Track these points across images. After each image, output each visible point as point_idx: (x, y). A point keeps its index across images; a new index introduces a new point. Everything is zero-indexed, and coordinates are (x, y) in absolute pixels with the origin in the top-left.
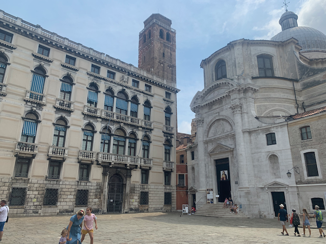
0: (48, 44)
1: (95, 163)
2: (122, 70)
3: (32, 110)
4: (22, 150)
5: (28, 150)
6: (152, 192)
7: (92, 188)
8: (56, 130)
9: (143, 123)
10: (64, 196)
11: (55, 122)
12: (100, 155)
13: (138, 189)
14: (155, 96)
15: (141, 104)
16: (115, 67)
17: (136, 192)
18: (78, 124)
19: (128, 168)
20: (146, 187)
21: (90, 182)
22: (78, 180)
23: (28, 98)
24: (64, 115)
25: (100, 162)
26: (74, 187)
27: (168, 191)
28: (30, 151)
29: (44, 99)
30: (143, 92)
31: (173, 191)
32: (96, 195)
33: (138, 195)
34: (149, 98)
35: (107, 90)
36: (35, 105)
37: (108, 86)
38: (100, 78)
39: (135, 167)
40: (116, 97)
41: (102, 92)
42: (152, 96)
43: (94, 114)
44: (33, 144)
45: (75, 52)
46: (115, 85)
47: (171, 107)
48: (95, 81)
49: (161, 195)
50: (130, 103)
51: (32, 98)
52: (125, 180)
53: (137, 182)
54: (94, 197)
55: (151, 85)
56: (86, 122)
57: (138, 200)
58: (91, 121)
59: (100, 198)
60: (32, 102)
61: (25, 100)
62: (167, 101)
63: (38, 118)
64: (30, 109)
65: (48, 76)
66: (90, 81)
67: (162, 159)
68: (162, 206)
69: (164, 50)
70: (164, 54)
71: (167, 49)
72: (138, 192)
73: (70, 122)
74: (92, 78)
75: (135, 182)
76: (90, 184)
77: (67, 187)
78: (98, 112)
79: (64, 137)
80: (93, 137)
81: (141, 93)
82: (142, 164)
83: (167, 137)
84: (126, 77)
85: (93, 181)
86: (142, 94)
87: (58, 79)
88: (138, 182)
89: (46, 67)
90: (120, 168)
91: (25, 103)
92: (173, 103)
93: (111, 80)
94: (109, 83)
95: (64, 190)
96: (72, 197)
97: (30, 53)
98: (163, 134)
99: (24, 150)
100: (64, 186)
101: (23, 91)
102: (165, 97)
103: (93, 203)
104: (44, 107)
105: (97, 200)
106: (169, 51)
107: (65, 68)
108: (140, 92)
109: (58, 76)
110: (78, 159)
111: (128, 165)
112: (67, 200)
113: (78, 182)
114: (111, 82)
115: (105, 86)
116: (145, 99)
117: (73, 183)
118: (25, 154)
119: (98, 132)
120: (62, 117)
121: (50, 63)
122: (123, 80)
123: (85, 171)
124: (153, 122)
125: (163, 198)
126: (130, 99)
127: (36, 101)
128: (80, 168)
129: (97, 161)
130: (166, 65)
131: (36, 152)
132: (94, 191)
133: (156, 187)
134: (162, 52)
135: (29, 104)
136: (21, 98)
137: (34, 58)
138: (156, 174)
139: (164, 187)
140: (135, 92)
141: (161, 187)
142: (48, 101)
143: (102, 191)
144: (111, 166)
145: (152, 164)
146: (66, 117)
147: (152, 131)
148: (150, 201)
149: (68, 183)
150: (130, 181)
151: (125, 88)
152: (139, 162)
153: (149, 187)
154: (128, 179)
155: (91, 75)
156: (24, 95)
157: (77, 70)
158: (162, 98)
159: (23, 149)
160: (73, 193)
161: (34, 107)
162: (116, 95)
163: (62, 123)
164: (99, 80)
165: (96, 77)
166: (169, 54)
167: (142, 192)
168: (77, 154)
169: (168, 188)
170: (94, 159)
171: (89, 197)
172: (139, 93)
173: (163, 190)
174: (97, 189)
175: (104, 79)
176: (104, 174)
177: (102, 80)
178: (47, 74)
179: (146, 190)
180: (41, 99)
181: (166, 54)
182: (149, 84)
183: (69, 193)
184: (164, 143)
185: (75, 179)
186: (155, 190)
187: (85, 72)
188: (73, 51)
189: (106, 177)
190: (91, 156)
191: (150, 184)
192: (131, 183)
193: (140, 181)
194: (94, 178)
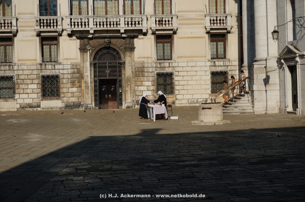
1: (65, 33)
6: (181, 74)
7: (65, 72)
10: (23, 86)
13: (150, 70)
17: (146, 74)
19: (124, 35)
20: (167, 65)
21: (60, 64)
22: (41, 62)
26: (35, 72)
27: (219, 69)
31: (233, 68)
32: (73, 83)
33: (151, 79)
49: (203, 78)
52: (122, 56)
53: (148, 58)
54: (69, 85)
57: (152, 88)
59: (80, 86)
67: (203, 12)
68: (207, 96)
72: (150, 74)
75: (144, 58)
76: (61, 67)
77: (26, 72)
82: (154, 26)
85: (65, 62)
88: (151, 58)
90: (110, 38)
95: (22, 77)
96: (35, 86)
100: (20, 72)
103: (69, 95)
105: (75, 89)
110: (35, 30)
111: (122, 31)
112: (29, 91)
113: (41, 65)
117: (35, 67)
125: (209, 82)
129: (66, 30)
132: (69, 76)
133: (190, 64)
138: (188, 40)
139: (209, 64)
141: (203, 64)
143: (82, 77)
145: (176, 25)
148: (177, 87)
149: (25, 67)
150: (132, 56)
153: (174, 65)
154: (129, 54)
160: (36, 81)
167: (159, 75)
169: (219, 63)
171: (62, 86)
173: (208, 68)
174: (74, 73)
176: (83, 50)
179: (168, 70)
183: (29, 82)
185: (35, 60)
186: (188, 69)
189: (85, 54)
190: (55, 24)
191: (176, 59)
192: (136, 59)
193: (154, 56)
194: (66, 57)
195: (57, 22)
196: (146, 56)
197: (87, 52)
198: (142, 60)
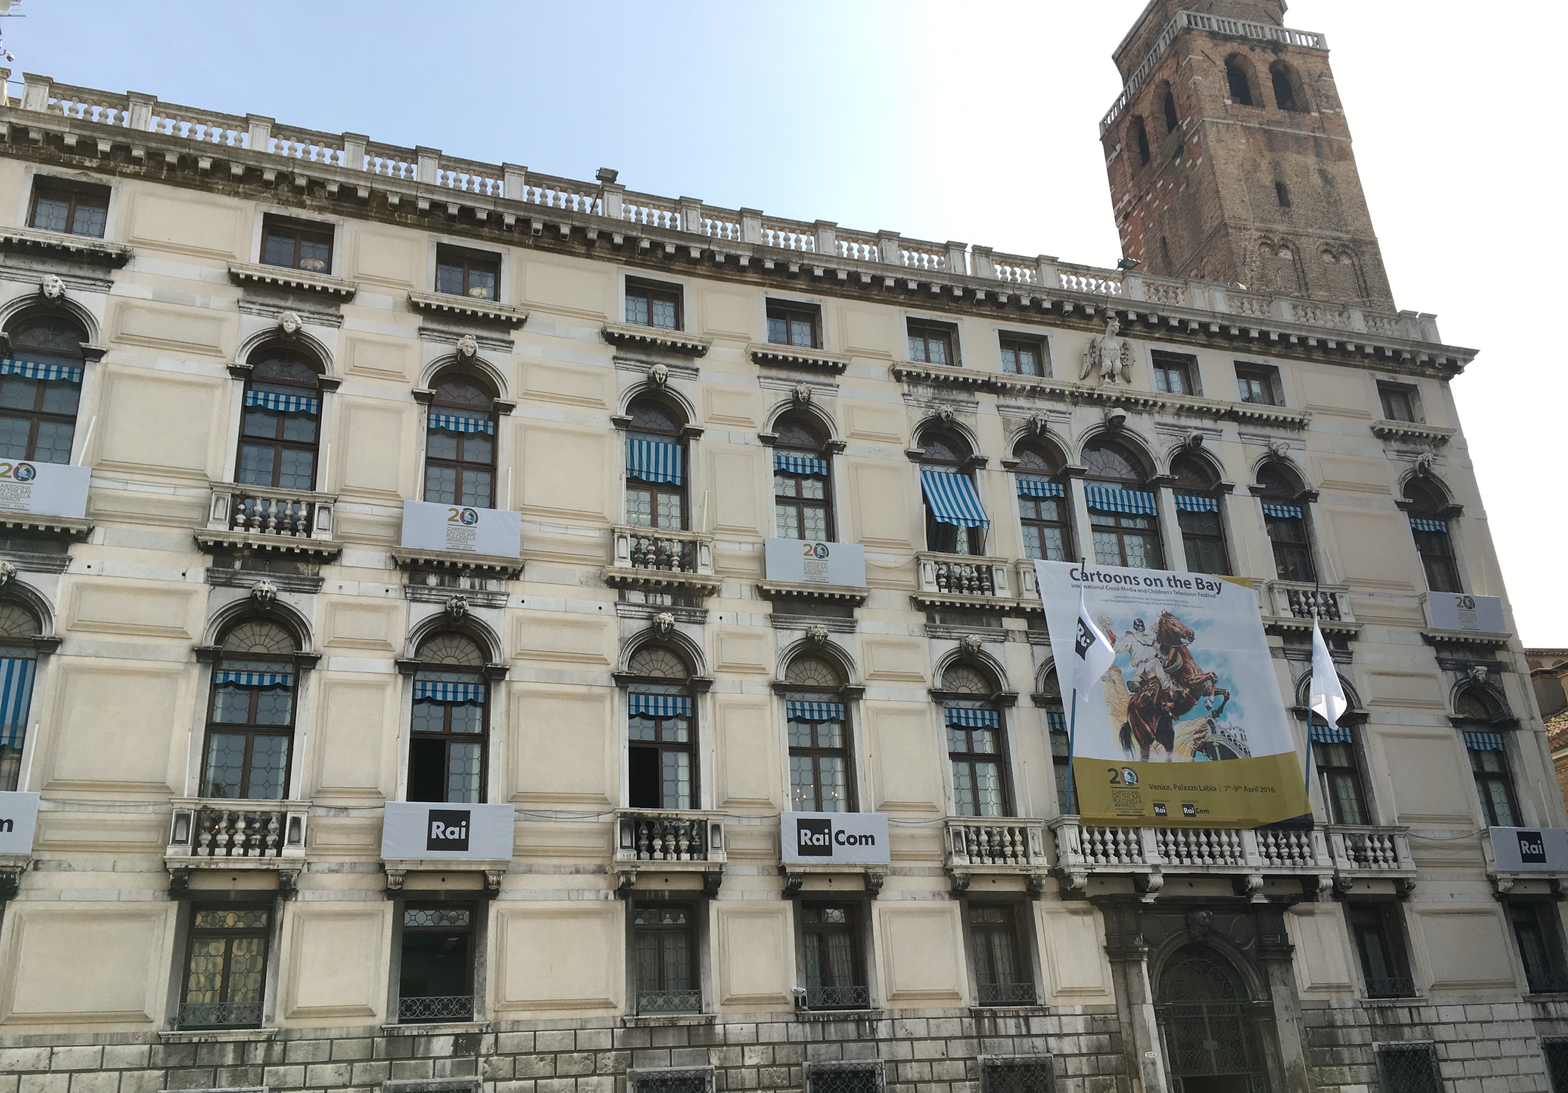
0: (666, 263)
1: (1050, 886)
2: (1079, 310)
3: (655, 628)
4: (645, 855)
5: (678, 851)
6: (1456, 1051)
7: (1067, 1046)
8: (795, 719)
9: (1283, 601)
11: (781, 677)
12: (1070, 836)
13: (1356, 1037)
14: (1316, 424)
15: (1241, 490)
16: (1036, 304)
17: (1346, 1054)
18: (906, 669)
19: (1258, 899)
20: (1404, 1016)
21: (1045, 1011)
22: (975, 1005)
23: (623, 566)
24: (821, 628)
25: (1079, 881)
26: (959, 1049)
28: (685, 857)
29: (703, 556)
30: (1232, 415)
33: (1364, 1074)
34: (1281, 440)
35: (1018, 449)
36: (668, 601)
37: (1019, 418)
38: (969, 386)
39: (1297, 890)
40: (1079, 473)
41: (994, 464)
42: (1299, 425)
43: (977, 599)
44: (695, 815)
45: (807, 272)
46: (1060, 406)
47: (1437, 470)
48: (947, 408)
49: (1525, 1065)
50: (1167, 495)
51: (646, 563)
52: (1255, 981)
53: (1339, 988)
55: (1273, 361)
56: (946, 647)
58: (974, 638)
60: (647, 587)
61: (611, 583)
62: (1406, 438)
63: (689, 666)
64: (643, 625)
65: (698, 433)
66: (919, 415)
67: (1470, 821)
69: (1276, 166)
70: (1281, 189)
71: (1292, 161)
72: (1359, 1056)
73: (859, 665)
74: (924, 393)
75: (1328, 987)
76: (1049, 1025)
77: (923, 1050)
78: (1000, 578)
79: (846, 753)
80: (1000, 735)
81: (1222, 425)
82: (1345, 865)
83: (1462, 667)
84: (1112, 344)
85: (1063, 1005)
86: (1230, 428)
87: (751, 435)
88: (1348, 988)
89: (679, 384)
90: (1210, 904)
91: (614, 594)
92: (1444, 440)
93: (1028, 379)
94: (1022, 402)
95: (910, 1072)
97: (591, 330)
98: (1430, 652)
99: (658, 855)
100: (903, 1051)
101: (593, 534)
102: (1378, 413)
104: (711, 603)
106: (1311, 161)
107: (774, 373)
108: (1217, 416)
109: (746, 422)
110: (947, 871)
111: (1256, 881)
113: (977, 1016)
114: (1035, 392)
115: (1006, 423)
116: (1258, 451)
117: (954, 1028)
118: (667, 875)
119: (1024, 701)
120: (810, 639)
121: (698, 362)
122: (1097, 365)
123: (1000, 945)
124: (1344, 588)
126: (1163, 470)
127: (662, 576)
128: (972, 929)
129: (1058, 873)
130: (1310, 247)
131: (717, 857)
132: (1085, 1067)
133: (1475, 1013)
134: (1266, 179)
135: (636, 597)
136: (592, 570)
137: (612, 350)
138: (1448, 921)
139: (1529, 1011)
140: (1184, 421)
141: (1510, 1012)
142: (723, 564)
143: (1131, 1066)
144: (1149, 899)
145: (1408, 864)
146: (833, 638)
147: (1352, 646)
149: (919, 1029)
150: (1289, 981)
151: (1119, 411)
152: (1323, 859)
153: (1428, 1015)
154: (1275, 971)
155: (914, 379)
156: (601, 554)
157: (836, 370)
158: (1364, 426)
159: (651, 850)
161: (662, 609)
162: (1074, 461)
163: (819, 676)
164: (963, 396)
165: (942, 384)
166: (1316, 180)
167: (1386, 1055)
168: (934, 848)
170: (1040, 863)
172: (1208, 423)
173: (1530, 1029)
174: (1099, 1052)
175: (989, 387)
176: (1119, 954)
177: (980, 396)
178: (692, 424)
179: (1414, 1038)
180: (688, 561)
181: (1292, 183)
182: (1259, 360)
184: (1451, 711)
185: (955, 996)
186: (1473, 1032)
187: (880, 369)
188: (794, 269)
189: (1134, 971)
190: (1019, 849)
191: (1427, 994)
192: (1302, 996)
193: (1359, 984)
194: (1065, 984)
195: (1025, 843)
196: (1334, 981)
197: (1139, 963)
198: (1323, 996)
